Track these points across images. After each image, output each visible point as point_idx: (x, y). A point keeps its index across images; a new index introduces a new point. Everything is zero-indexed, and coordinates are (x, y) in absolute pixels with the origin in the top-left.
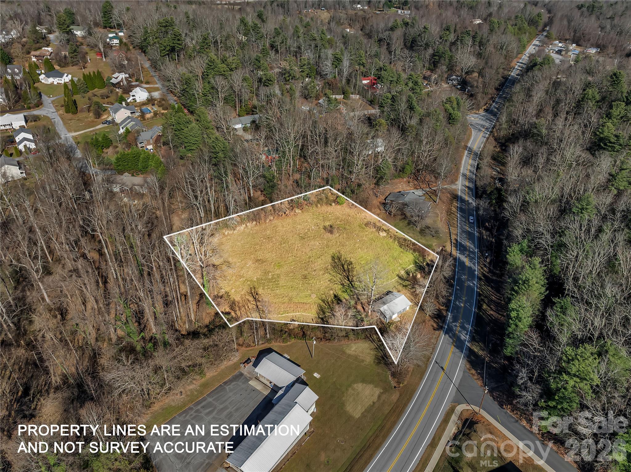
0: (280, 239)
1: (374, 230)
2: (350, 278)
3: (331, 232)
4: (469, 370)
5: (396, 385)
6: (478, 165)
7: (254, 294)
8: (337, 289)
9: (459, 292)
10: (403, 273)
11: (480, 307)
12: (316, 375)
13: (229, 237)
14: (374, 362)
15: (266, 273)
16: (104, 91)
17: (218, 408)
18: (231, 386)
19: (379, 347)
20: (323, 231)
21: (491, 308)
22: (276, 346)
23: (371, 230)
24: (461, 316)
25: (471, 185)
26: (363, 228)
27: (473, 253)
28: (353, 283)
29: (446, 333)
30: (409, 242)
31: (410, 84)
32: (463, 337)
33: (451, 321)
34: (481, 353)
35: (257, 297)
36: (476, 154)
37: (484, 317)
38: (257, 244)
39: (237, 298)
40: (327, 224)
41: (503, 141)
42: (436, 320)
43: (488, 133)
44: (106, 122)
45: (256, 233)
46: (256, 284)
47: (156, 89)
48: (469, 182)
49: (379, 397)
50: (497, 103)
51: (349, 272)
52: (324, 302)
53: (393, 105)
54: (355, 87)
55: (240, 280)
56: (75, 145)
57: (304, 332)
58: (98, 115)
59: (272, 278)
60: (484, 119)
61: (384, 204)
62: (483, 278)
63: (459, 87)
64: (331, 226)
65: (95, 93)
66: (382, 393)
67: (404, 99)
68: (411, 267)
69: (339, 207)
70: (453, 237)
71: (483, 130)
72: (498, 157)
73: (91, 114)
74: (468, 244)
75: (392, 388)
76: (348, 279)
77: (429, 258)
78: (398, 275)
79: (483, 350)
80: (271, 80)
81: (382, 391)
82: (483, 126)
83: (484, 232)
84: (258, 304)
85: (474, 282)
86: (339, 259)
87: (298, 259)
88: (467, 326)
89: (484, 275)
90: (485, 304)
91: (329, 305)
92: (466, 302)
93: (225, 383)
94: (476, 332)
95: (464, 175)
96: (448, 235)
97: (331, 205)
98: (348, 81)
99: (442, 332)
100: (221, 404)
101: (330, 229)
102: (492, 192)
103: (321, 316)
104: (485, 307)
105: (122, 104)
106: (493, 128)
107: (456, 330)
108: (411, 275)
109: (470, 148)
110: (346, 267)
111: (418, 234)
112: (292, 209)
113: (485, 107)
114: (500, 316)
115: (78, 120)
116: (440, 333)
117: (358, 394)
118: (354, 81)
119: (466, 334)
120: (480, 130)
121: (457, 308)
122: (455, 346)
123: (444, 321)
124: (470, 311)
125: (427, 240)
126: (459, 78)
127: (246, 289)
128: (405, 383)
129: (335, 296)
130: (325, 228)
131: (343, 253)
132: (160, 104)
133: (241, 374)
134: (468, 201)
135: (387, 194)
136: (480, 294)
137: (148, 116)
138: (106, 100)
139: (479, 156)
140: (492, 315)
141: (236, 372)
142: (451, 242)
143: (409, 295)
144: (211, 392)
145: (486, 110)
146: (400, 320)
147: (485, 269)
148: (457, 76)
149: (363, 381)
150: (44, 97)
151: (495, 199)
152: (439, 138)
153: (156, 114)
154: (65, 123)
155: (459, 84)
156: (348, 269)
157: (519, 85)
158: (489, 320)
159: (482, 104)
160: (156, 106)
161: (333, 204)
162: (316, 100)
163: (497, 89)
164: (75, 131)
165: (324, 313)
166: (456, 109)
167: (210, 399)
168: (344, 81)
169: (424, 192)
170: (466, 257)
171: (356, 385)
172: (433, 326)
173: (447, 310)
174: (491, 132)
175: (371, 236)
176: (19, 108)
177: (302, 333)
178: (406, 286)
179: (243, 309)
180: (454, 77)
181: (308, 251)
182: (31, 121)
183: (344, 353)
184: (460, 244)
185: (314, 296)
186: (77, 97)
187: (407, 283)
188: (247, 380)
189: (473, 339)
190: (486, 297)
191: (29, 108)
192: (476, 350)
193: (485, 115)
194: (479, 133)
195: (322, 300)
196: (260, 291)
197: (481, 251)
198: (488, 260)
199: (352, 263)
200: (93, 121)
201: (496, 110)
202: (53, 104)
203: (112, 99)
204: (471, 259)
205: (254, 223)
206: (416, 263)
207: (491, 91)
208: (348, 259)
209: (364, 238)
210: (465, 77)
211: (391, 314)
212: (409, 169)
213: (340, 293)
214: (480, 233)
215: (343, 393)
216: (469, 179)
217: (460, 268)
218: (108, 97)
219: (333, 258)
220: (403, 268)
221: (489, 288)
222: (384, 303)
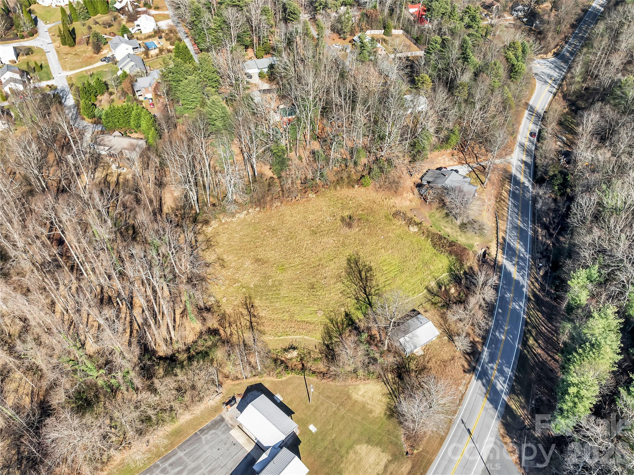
0: (287, 233)
1: (404, 222)
2: (367, 290)
3: (350, 225)
4: (503, 437)
5: (408, 449)
6: (540, 132)
7: (249, 306)
8: (351, 305)
9: (501, 318)
10: (433, 284)
11: (524, 343)
12: (312, 428)
13: (226, 226)
14: (385, 414)
15: (267, 277)
16: (106, 18)
17: (189, 467)
18: (208, 436)
19: (394, 392)
20: (339, 223)
21: (539, 344)
22: (268, 382)
23: (400, 222)
24: (500, 354)
25: (529, 160)
26: (390, 220)
27: (524, 259)
28: (370, 297)
29: (480, 378)
30: (445, 241)
31: (467, 20)
32: (499, 387)
33: (487, 361)
34: (520, 412)
35: (252, 311)
36: (538, 115)
37: (529, 357)
38: (259, 238)
39: (229, 310)
40: (346, 214)
41: (574, 98)
42: (468, 357)
43: (556, 86)
44: (105, 59)
45: (258, 223)
46: (252, 292)
47: (166, 17)
48: (527, 155)
49: (386, 467)
50: (570, 44)
51: (367, 281)
52: (332, 323)
53: (442, 51)
54: (399, 19)
55: (234, 286)
56: (67, 89)
57: (303, 365)
58: (98, 49)
59: (273, 286)
60: (553, 66)
61: (419, 186)
62: (532, 298)
63: (525, 20)
64: (350, 218)
65: (97, 20)
66: (390, 462)
67: (457, 43)
68: (444, 276)
69: (363, 189)
70: (501, 234)
71: (550, 82)
72: (566, 120)
73: (90, 48)
74: (518, 246)
75: (403, 455)
76: (365, 290)
77: (468, 264)
78: (427, 288)
79: (523, 408)
80: (295, 14)
81: (391, 458)
82: (550, 77)
83: (540, 230)
84: (253, 319)
85: (521, 303)
86: (356, 263)
87: (306, 261)
88: (506, 369)
89: (535, 295)
90: (531, 338)
91: (338, 328)
92: (508, 333)
93: (202, 431)
94: (518, 379)
95: (522, 145)
96: (495, 232)
97: (353, 186)
98: (392, 10)
99: (474, 377)
100: (194, 462)
101: (348, 222)
102: (555, 175)
103: (326, 342)
104: (531, 341)
105: (123, 36)
106: (563, 80)
107: (491, 375)
108: (443, 289)
109: (531, 107)
110: (363, 274)
111: (458, 229)
112: (306, 192)
113: (555, 50)
114: (550, 358)
115: (75, 54)
116: (471, 377)
117: (361, 460)
118: (398, 12)
119: (504, 382)
120: (546, 82)
121: (496, 341)
122: (488, 399)
123: (478, 360)
124: (513, 347)
125: (468, 238)
126: (526, 8)
127: (240, 299)
128: (421, 449)
129: (347, 315)
130: (343, 219)
131: (361, 254)
132: (168, 37)
133: (222, 420)
134: (523, 183)
135: (425, 171)
136: (526, 322)
137: (153, 52)
138: (109, 29)
139: (542, 118)
140: (540, 355)
141: (217, 417)
142: (498, 242)
143: (438, 317)
144: (184, 443)
145: (556, 55)
146: (423, 354)
147: (536, 284)
148: (524, 5)
149: (369, 441)
150: (40, 23)
151: (558, 185)
152: (496, 99)
153: (161, 51)
154: (60, 58)
155: (525, 16)
156: (366, 277)
157: (603, 22)
158: (535, 362)
159: (552, 46)
160: (164, 39)
161: (356, 186)
162: (351, 35)
163: (573, 26)
164: (71, 69)
165: (331, 338)
166: (520, 58)
167: (181, 454)
168: (386, 11)
169: (471, 169)
170: (514, 265)
171: (359, 446)
172: (463, 366)
173: (483, 344)
174: (560, 85)
175: (398, 232)
176: (12, 36)
177: (300, 366)
178: (435, 304)
179: (234, 326)
180: (520, 7)
181: (319, 250)
182: (23, 55)
183: (349, 397)
184: (509, 244)
185: (320, 314)
186: (77, 25)
187: (437, 299)
188: (229, 428)
189: (512, 391)
190: (534, 327)
191: (23, 37)
192: (513, 407)
193: (555, 62)
194: (544, 86)
195: (330, 320)
196: (257, 302)
197: (533, 258)
198: (541, 273)
199: (371, 270)
200: (91, 57)
201: (568, 54)
202: (50, 33)
203: (114, 29)
204: (520, 269)
205: (258, 209)
206: (451, 270)
207: (565, 27)
208: (368, 263)
209: (390, 234)
210: (534, 8)
211: (413, 347)
212: (455, 139)
213: (352, 310)
214: (535, 231)
215: (342, 457)
216: (527, 151)
217: (504, 282)
218: (110, 25)
219: (349, 260)
220: (434, 277)
221: (539, 314)
222: (406, 332)
